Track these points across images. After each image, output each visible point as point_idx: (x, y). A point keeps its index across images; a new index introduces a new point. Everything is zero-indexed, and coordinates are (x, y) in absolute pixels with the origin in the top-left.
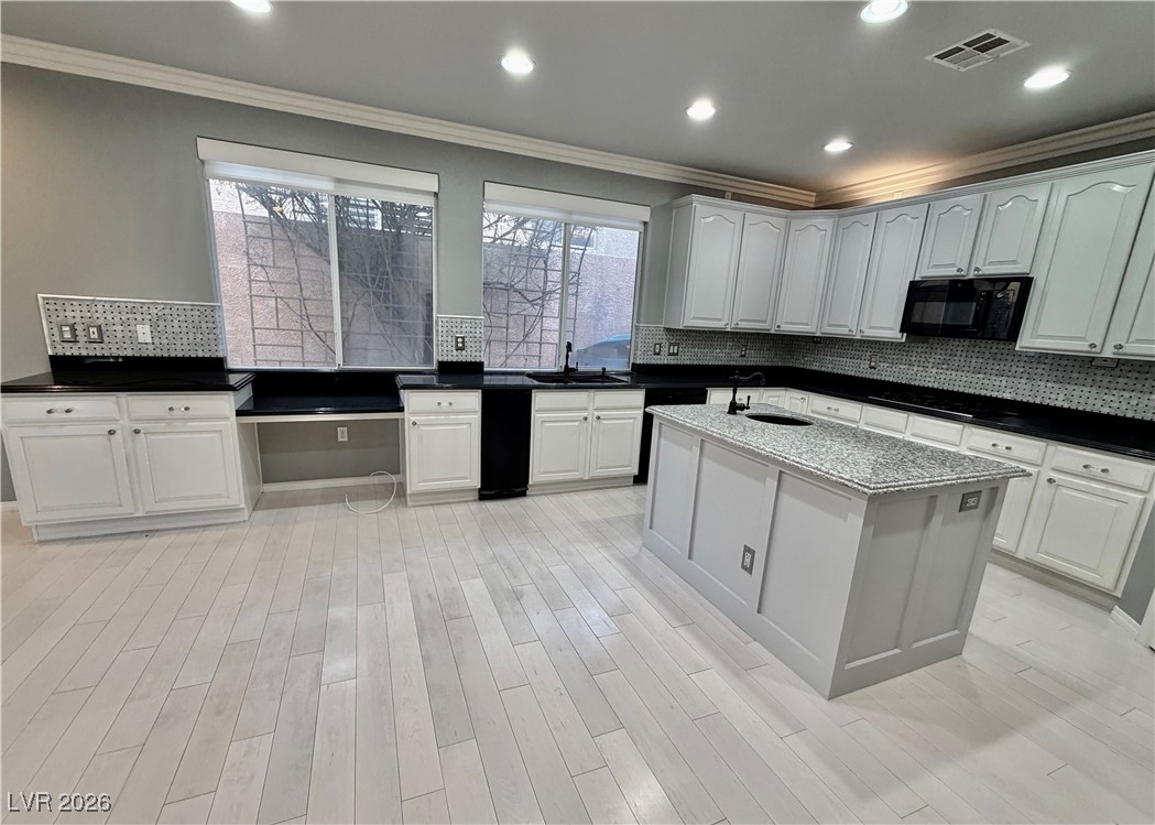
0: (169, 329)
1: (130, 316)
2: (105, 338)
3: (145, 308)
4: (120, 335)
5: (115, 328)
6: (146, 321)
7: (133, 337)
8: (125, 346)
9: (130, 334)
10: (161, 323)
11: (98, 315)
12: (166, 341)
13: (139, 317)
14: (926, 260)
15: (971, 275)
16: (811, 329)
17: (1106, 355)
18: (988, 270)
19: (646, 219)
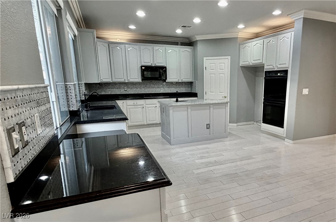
14: (142, 60)
15: (153, 66)
16: (109, 80)
17: (180, 81)
18: (158, 65)
19: (77, 35)
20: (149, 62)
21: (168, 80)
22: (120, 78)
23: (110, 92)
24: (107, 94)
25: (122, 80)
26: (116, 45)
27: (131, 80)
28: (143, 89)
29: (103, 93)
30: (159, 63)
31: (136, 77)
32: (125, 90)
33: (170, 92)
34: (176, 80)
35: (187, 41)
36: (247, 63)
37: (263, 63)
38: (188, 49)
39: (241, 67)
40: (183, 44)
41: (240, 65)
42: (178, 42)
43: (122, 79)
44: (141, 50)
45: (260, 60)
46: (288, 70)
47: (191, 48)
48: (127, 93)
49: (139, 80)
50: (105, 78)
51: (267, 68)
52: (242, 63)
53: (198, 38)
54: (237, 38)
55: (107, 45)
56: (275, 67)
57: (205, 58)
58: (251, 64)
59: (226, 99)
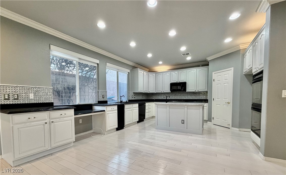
0: (39, 95)
1: (27, 91)
2: (19, 98)
3: (32, 89)
4: (24, 97)
5: (23, 95)
6: (33, 92)
7: (28, 97)
8: (25, 100)
9: (27, 96)
10: (37, 93)
11: (18, 91)
12: (38, 98)
13: (30, 91)
14: (172, 80)
15: (178, 82)
17: (197, 91)
18: (181, 81)
19: (129, 72)
20: (175, 80)
21: (187, 91)
22: (160, 90)
25: (160, 92)
26: (159, 74)
27: (165, 92)
30: (182, 80)
31: (168, 90)
32: (164, 97)
33: (191, 99)
34: (194, 91)
38: (205, 68)
40: (203, 66)
41: (244, 74)
42: (200, 65)
45: (251, 65)
48: (165, 99)
49: (169, 91)
53: (209, 59)
54: (240, 50)
57: (213, 73)
58: (248, 71)
59: (229, 105)
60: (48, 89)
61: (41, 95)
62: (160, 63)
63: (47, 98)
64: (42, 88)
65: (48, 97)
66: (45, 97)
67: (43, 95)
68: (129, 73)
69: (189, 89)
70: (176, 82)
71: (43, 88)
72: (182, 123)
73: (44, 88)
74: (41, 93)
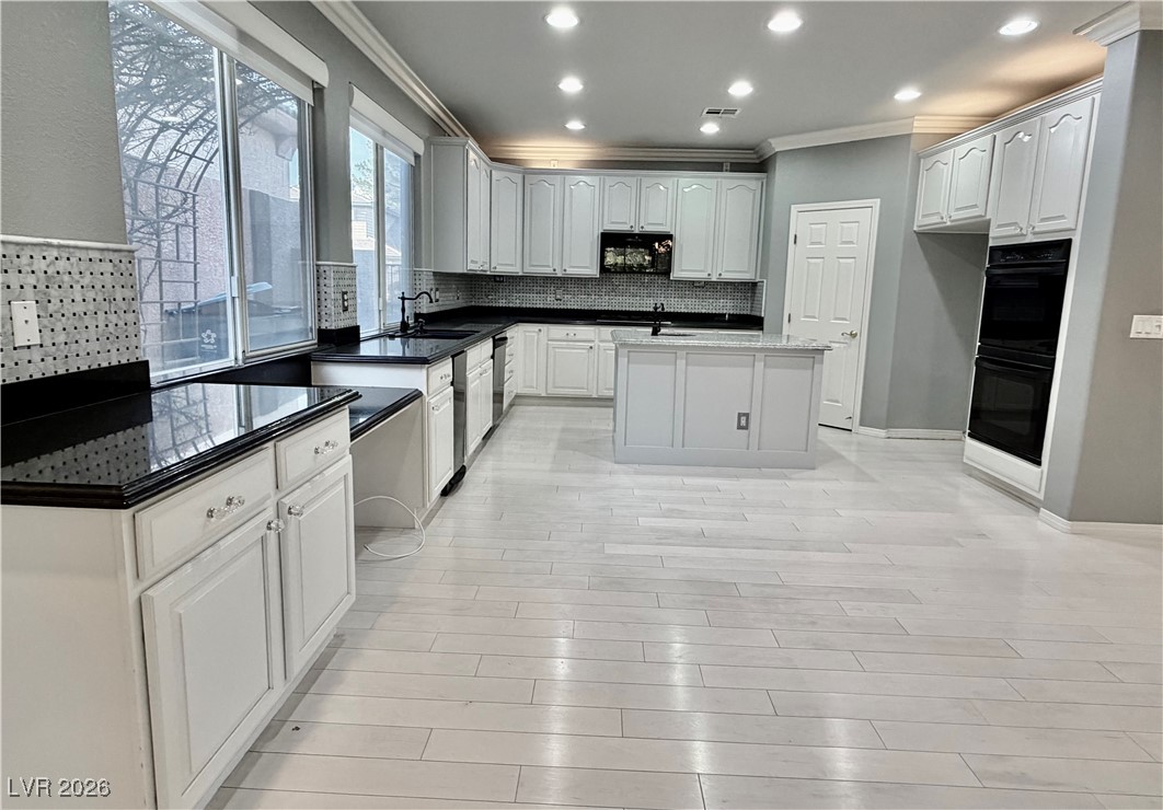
0: (67, 306)
3: (24, 258)
6: (29, 290)
7: (4, 334)
10: (54, 292)
12: (63, 337)
13: (14, 278)
15: (637, 232)
16: (516, 270)
17: (714, 279)
18: (649, 229)
19: (421, 152)
21: (676, 274)
22: (546, 263)
23: (518, 301)
24: (511, 305)
25: (548, 271)
26: (543, 177)
27: (572, 271)
28: (607, 297)
29: (502, 303)
30: (653, 222)
31: (586, 263)
32: (558, 297)
33: (683, 310)
34: (701, 276)
35: (751, 158)
36: (935, 219)
37: (988, 217)
38: (749, 182)
39: (918, 234)
40: (738, 167)
41: (915, 229)
42: (722, 163)
43: (548, 266)
44: (607, 187)
45: (976, 206)
46: (1070, 241)
47: (757, 179)
48: (562, 307)
49: (594, 270)
50: (506, 262)
51: (998, 236)
52: (922, 221)
53: (778, 145)
54: (909, 135)
55: (518, 178)
56: (1024, 232)
57: (794, 209)
58: (949, 224)
59: (855, 342)
60: (115, 257)
61: (79, 308)
62: (575, 125)
63: (111, 328)
64: (83, 255)
65: (113, 318)
66: (102, 326)
67: (92, 307)
68: (417, 156)
69: (685, 267)
70: (625, 228)
71: (87, 248)
72: (740, 427)
73: (92, 254)
74: (78, 298)
